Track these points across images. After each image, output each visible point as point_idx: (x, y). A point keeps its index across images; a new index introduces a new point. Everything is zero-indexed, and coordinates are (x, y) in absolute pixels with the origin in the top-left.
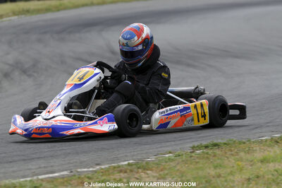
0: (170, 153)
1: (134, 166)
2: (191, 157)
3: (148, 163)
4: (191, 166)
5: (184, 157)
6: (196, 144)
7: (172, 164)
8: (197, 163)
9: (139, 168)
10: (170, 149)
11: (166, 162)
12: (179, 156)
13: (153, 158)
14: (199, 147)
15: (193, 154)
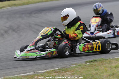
0: (76, 64)
1: (61, 70)
2: (85, 66)
3: (67, 68)
4: (85, 70)
5: (82, 66)
6: (87, 60)
7: (77, 69)
8: (88, 68)
9: (63, 71)
10: (76, 63)
11: (75, 68)
12: (80, 65)
13: (68, 67)
14: (88, 62)
15: (86, 65)
